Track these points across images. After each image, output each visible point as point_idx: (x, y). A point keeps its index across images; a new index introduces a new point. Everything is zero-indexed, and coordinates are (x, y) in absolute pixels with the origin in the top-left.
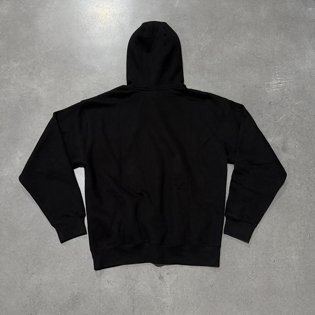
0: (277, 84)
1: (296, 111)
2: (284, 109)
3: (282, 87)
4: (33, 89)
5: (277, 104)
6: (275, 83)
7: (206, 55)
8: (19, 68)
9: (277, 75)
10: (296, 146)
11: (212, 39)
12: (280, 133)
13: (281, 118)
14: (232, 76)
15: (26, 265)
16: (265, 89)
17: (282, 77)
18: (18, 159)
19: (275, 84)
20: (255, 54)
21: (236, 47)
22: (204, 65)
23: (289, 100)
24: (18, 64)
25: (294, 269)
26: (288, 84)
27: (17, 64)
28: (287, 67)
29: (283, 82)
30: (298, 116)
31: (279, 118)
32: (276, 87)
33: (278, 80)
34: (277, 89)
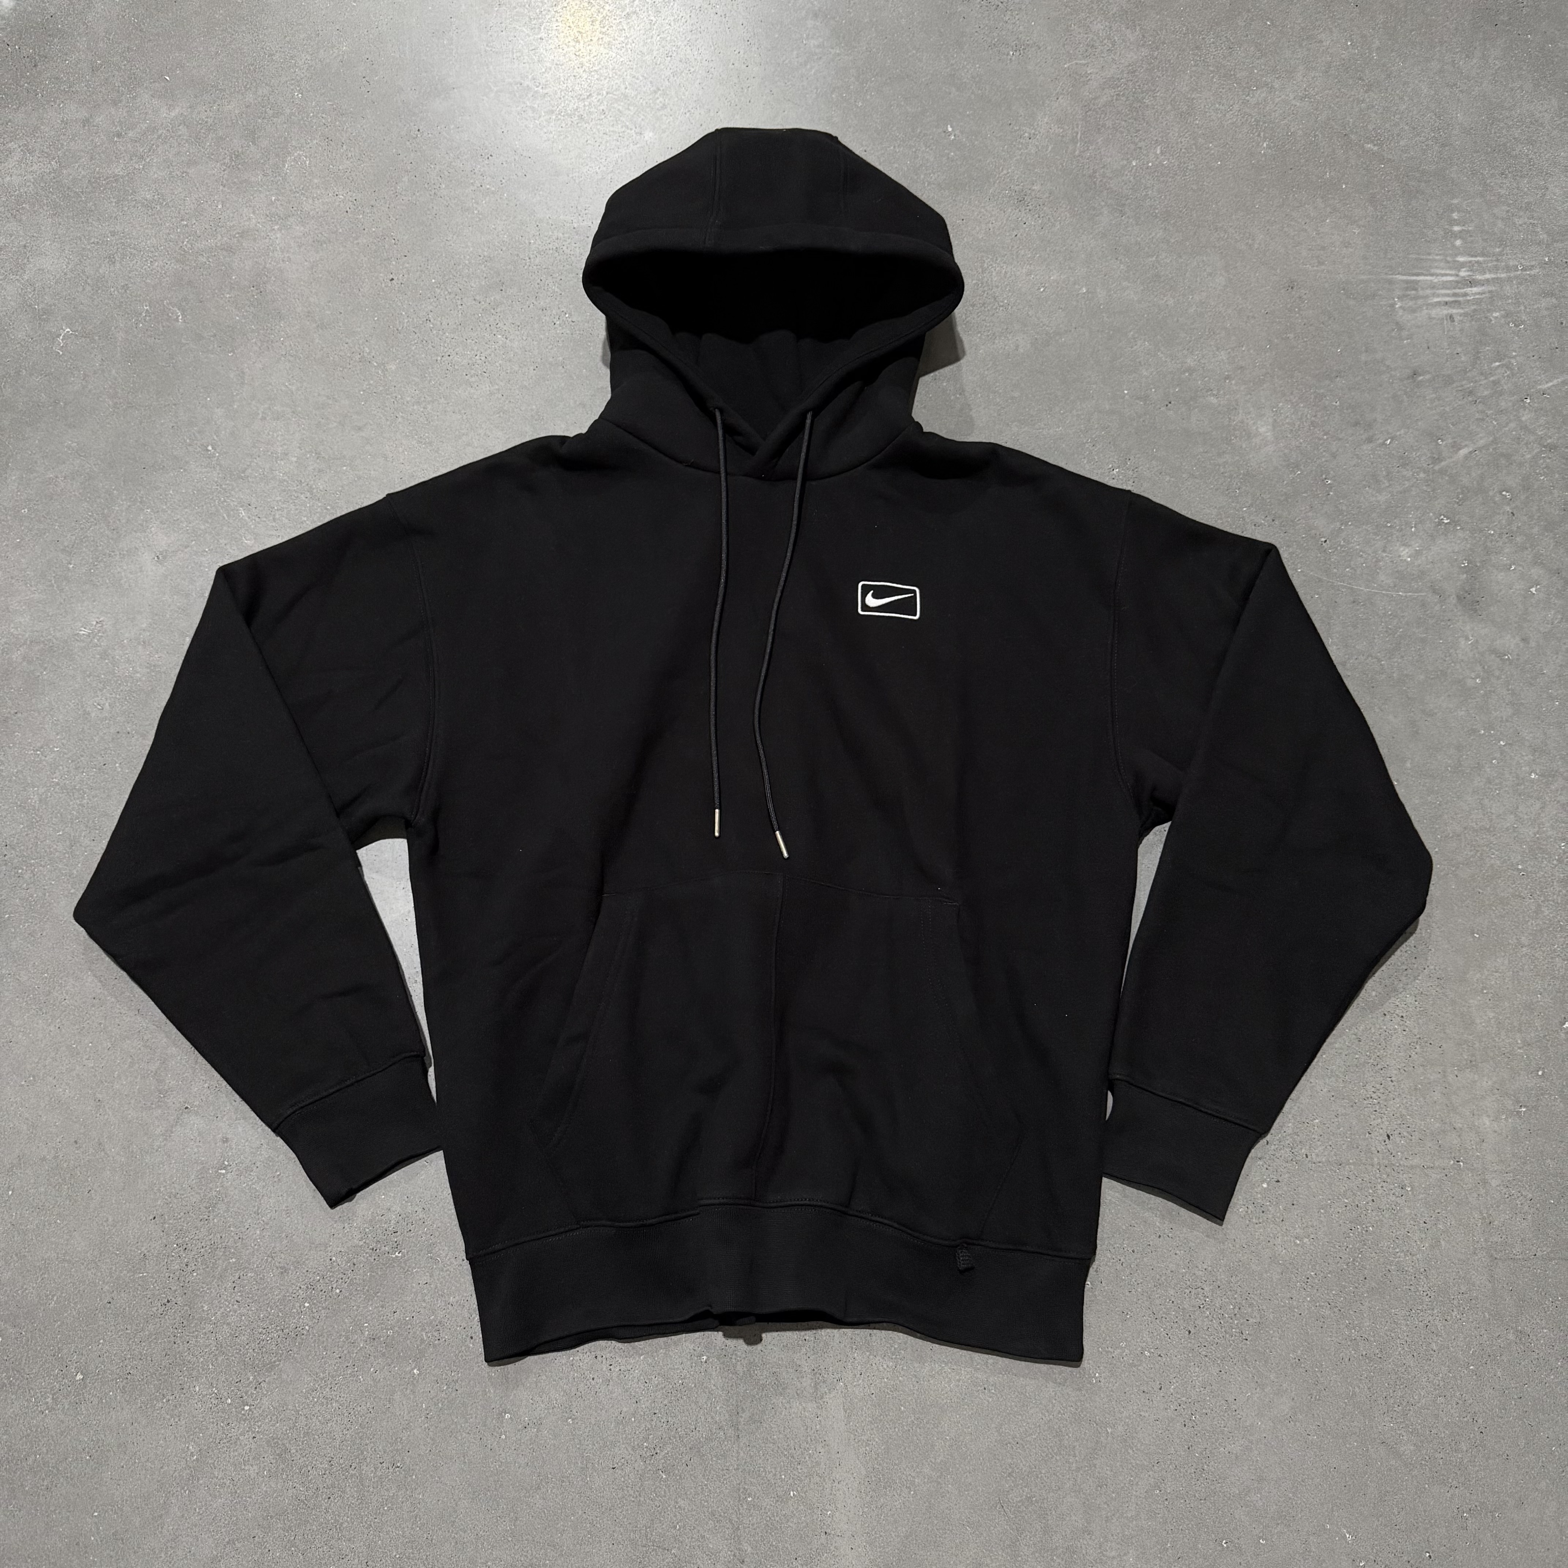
0: (1456, 285)
1: (1542, 420)
2: (1481, 407)
3: (1478, 302)
4: (243, 234)
5: (1449, 381)
6: (1445, 279)
7: (1109, 123)
8: (183, 130)
9: (1458, 243)
10: (1533, 590)
11: (1145, 52)
12: (1454, 522)
13: (1463, 452)
14: (1231, 230)
15: (153, 1067)
16: (1392, 306)
17: (1481, 255)
18: (146, 558)
19: (1445, 285)
20: (1353, 137)
21: (1260, 95)
22: (1095, 172)
23: (1508, 366)
24: (178, 109)
25: (1485, 1182)
26: (1508, 290)
27: (170, 108)
28: (1509, 205)
29: (1488, 276)
30: (1552, 448)
31: (1456, 447)
32: (1447, 299)
33: (1462, 265)
34: (1454, 311)
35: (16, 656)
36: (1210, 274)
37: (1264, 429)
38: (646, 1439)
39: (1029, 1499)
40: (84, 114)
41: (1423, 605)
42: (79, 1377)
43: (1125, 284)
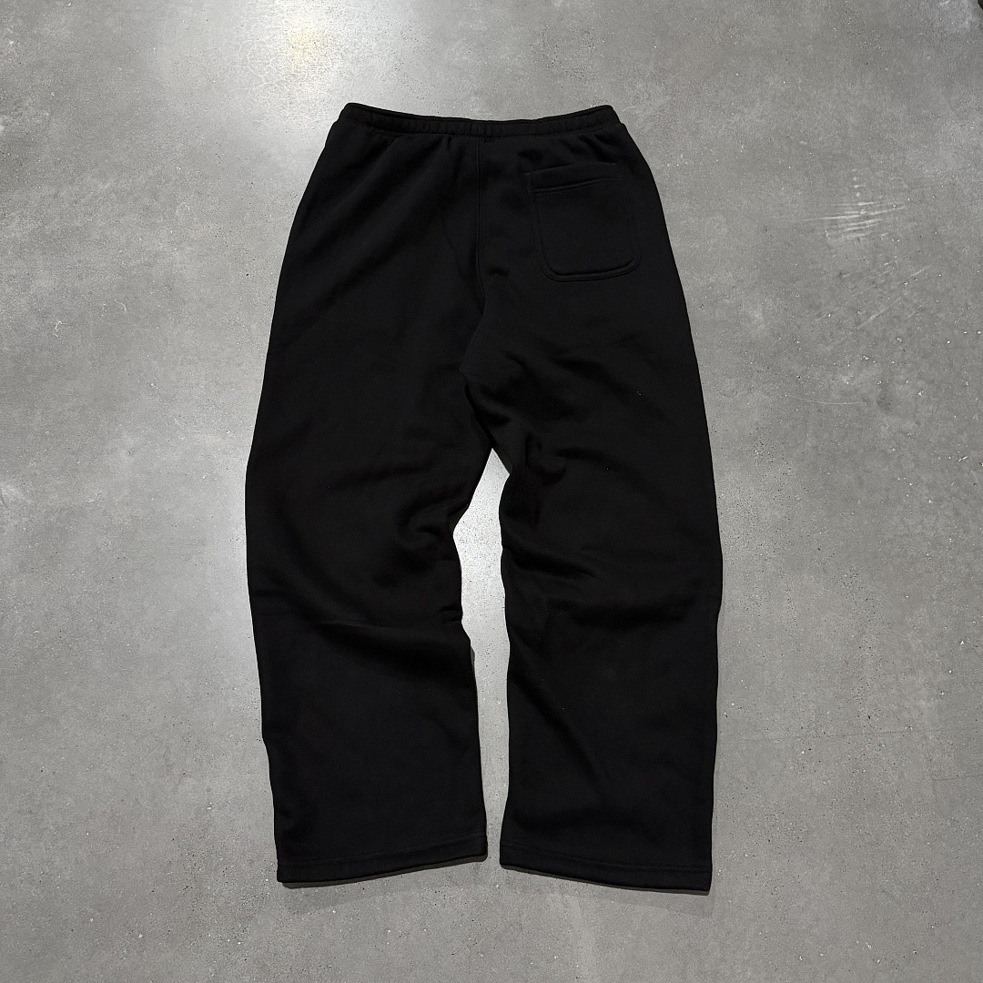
0: (859, 219)
1: (915, 294)
2: (880, 290)
3: (873, 228)
4: (156, 255)
5: (860, 276)
6: (852, 216)
7: (652, 143)
8: (113, 196)
9: (858, 195)
10: (920, 394)
11: (668, 98)
12: (871, 359)
14: (728, 200)
15: (163, 753)
16: (824, 235)
17: (872, 200)
18: (123, 454)
19: (853, 220)
20: (792, 137)
21: (737, 118)
23: (893, 265)
24: (109, 184)
25: (926, 737)
26: (889, 220)
27: (105, 183)
28: (885, 170)
29: (876, 213)
30: (923, 310)
31: (868, 315)
32: (855, 228)
33: (861, 208)
34: (860, 235)
35: (53, 519)
36: (718, 227)
37: (758, 315)
38: (470, 936)
39: (689, 945)
40: (53, 191)
41: (858, 409)
42: (141, 936)
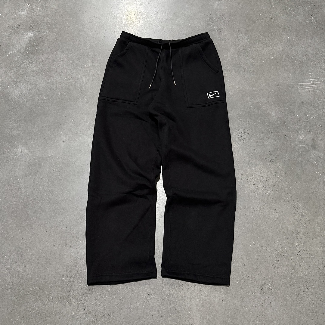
0: (310, 85)
2: (315, 109)
3: (315, 88)
4: (78, 79)
5: (309, 104)
6: (308, 83)
7: (242, 54)
8: (66, 59)
9: (310, 76)
11: (249, 40)
12: (310, 131)
13: (312, 117)
14: (266, 75)
15: (64, 239)
16: (298, 89)
17: (315, 79)
18: (61, 141)
19: (308, 85)
20: (290, 56)
21: (271, 48)
22: (239, 64)
23: (321, 100)
24: (65, 55)
25: (318, 260)
26: (320, 85)
27: (63, 55)
28: (320, 69)
29: (316, 83)
31: (311, 117)
32: (308, 87)
33: (311, 81)
34: (310, 90)
35: (37, 161)
36: (262, 83)
37: (273, 114)
38: (158, 310)
39: (231, 322)
40: (47, 56)
41: (305, 148)
42: (52, 298)
43: (246, 86)
